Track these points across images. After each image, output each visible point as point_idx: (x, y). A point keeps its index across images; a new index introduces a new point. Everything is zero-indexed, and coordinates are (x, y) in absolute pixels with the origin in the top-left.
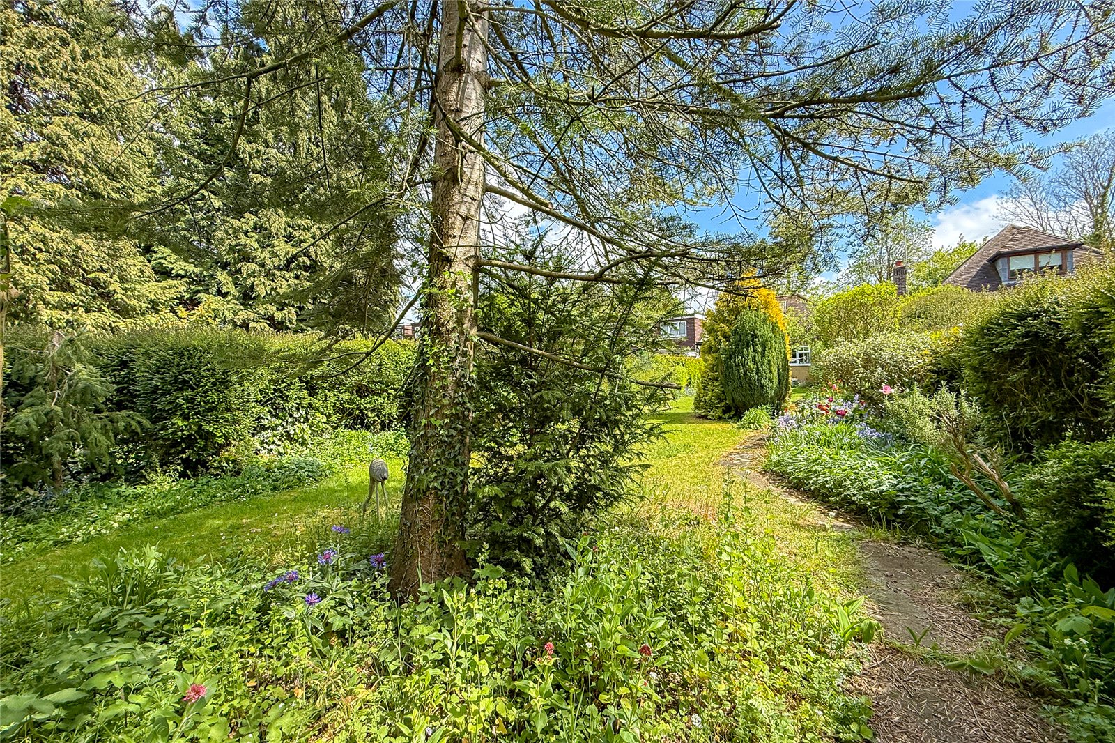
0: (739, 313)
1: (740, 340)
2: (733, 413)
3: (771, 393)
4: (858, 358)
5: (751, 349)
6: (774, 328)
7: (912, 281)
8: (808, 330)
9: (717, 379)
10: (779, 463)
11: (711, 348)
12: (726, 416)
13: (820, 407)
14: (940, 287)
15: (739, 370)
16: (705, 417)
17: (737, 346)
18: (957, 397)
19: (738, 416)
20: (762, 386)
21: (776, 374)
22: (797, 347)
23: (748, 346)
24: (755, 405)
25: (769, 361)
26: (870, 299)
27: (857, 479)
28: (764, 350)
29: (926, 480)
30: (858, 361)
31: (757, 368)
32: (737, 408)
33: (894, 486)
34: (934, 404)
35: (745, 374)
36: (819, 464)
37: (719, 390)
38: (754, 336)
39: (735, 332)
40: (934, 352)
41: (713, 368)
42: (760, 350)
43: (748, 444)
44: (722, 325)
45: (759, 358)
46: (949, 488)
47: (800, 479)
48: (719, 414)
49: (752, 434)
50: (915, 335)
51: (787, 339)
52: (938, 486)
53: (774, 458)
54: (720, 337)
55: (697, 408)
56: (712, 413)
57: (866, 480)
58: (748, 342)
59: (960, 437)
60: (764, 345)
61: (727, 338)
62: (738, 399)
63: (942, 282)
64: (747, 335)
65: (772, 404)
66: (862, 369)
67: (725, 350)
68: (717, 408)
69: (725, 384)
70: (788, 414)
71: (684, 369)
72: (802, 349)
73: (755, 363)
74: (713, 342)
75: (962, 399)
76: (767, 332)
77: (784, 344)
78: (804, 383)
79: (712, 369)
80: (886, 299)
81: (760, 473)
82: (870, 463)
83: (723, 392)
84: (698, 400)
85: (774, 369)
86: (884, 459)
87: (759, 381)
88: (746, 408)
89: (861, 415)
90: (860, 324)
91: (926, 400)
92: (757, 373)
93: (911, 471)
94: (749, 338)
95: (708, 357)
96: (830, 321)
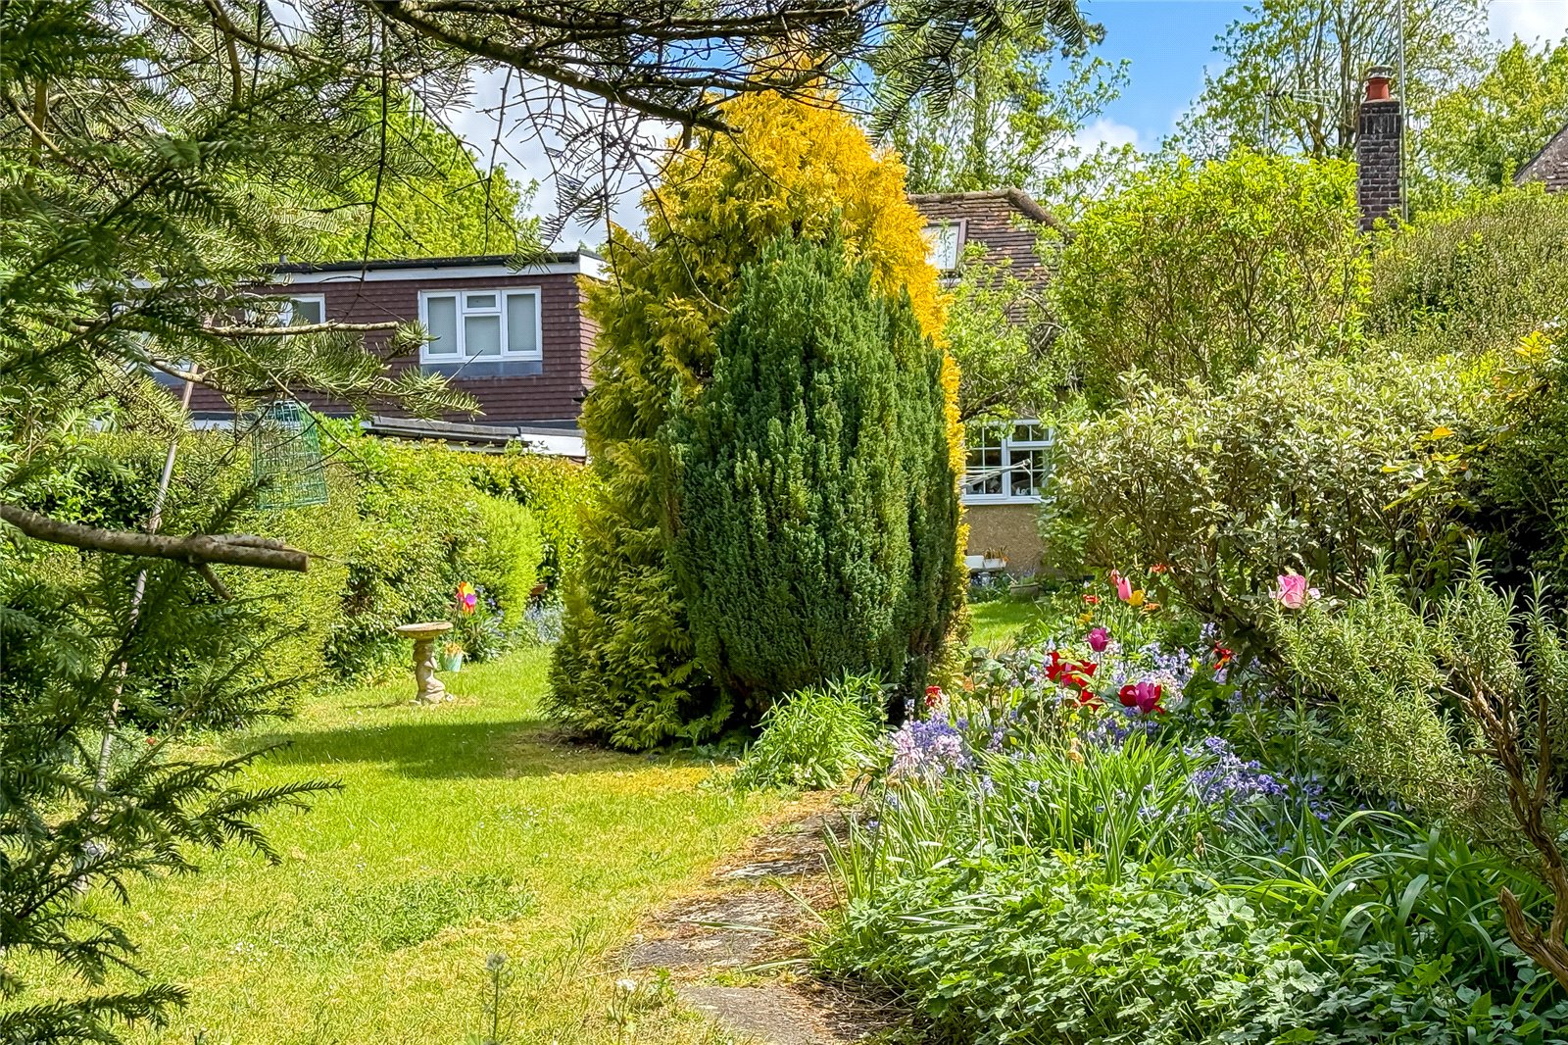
0: (750, 251)
1: (755, 376)
2: (723, 714)
3: (881, 620)
4: (1202, 456)
5: (799, 421)
6: (897, 323)
7: (1420, 164)
8: (1043, 345)
9: (653, 559)
10: (879, 938)
11: (627, 412)
12: (695, 728)
13: (1056, 671)
14: (1512, 192)
15: (746, 514)
16: (597, 740)
17: (741, 402)
18: (1522, 606)
19: (744, 727)
20: (845, 590)
21: (901, 534)
22: (1002, 422)
23: (787, 406)
24: (816, 677)
25: (876, 475)
26: (1263, 215)
27: (1171, 984)
28: (853, 427)
29: (1423, 970)
30: (1203, 471)
31: (826, 508)
32: (740, 692)
33: (1311, 1002)
34: (1444, 640)
35: (775, 535)
36: (1035, 927)
37: (660, 607)
38: (812, 356)
39: (732, 340)
40: (1469, 436)
41: (638, 505)
42: (835, 421)
43: (772, 852)
44: (677, 302)
45: (831, 455)
46: (1503, 998)
47: (958, 1005)
48: (658, 718)
49: (793, 809)
50: (1406, 368)
51: (951, 377)
52: (1465, 994)
53: (861, 913)
54: (670, 361)
55: (564, 696)
56: (630, 720)
57: (1207, 985)
58: (787, 387)
59: (1532, 778)
60: (852, 402)
61: (698, 363)
62: (742, 645)
63: (1516, 176)
64: (784, 354)
65: (887, 669)
66: (1217, 506)
67: (689, 424)
68: (655, 692)
69: (691, 581)
70: (942, 706)
71: (524, 515)
72: (1022, 433)
73: (816, 481)
74: (637, 384)
75: (1536, 617)
76: (869, 345)
77: (937, 399)
78: (1029, 580)
79: (630, 512)
80: (1319, 220)
81: (803, 989)
82: (1223, 909)
83: (681, 619)
84: (567, 662)
85: (896, 512)
86: (1276, 888)
87: (833, 566)
88: (777, 686)
89: (1218, 704)
90: (1227, 324)
91: (1417, 625)
92: (823, 530)
93: (1371, 936)
94: (793, 365)
95: (619, 453)
96: (1116, 303)
